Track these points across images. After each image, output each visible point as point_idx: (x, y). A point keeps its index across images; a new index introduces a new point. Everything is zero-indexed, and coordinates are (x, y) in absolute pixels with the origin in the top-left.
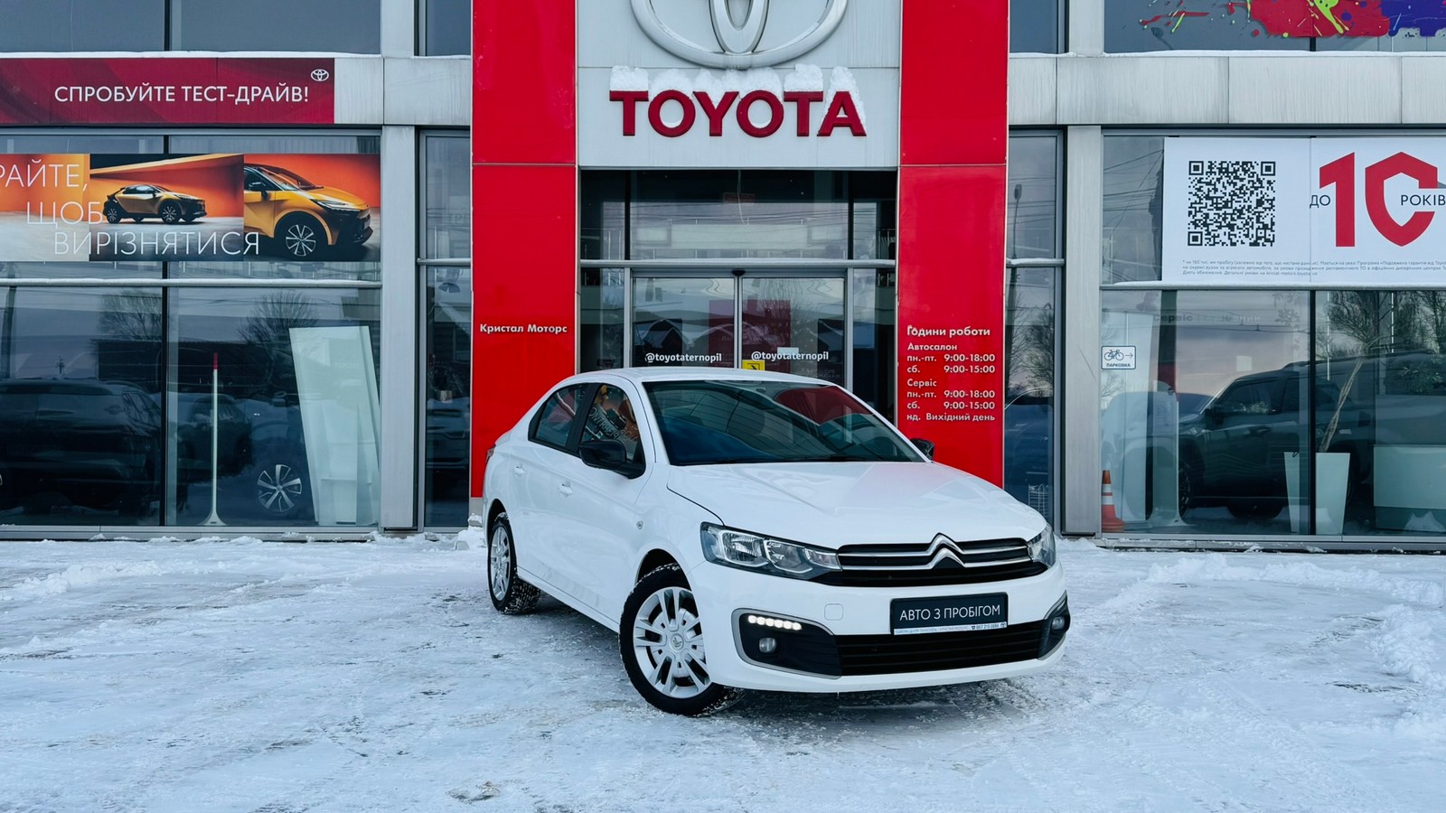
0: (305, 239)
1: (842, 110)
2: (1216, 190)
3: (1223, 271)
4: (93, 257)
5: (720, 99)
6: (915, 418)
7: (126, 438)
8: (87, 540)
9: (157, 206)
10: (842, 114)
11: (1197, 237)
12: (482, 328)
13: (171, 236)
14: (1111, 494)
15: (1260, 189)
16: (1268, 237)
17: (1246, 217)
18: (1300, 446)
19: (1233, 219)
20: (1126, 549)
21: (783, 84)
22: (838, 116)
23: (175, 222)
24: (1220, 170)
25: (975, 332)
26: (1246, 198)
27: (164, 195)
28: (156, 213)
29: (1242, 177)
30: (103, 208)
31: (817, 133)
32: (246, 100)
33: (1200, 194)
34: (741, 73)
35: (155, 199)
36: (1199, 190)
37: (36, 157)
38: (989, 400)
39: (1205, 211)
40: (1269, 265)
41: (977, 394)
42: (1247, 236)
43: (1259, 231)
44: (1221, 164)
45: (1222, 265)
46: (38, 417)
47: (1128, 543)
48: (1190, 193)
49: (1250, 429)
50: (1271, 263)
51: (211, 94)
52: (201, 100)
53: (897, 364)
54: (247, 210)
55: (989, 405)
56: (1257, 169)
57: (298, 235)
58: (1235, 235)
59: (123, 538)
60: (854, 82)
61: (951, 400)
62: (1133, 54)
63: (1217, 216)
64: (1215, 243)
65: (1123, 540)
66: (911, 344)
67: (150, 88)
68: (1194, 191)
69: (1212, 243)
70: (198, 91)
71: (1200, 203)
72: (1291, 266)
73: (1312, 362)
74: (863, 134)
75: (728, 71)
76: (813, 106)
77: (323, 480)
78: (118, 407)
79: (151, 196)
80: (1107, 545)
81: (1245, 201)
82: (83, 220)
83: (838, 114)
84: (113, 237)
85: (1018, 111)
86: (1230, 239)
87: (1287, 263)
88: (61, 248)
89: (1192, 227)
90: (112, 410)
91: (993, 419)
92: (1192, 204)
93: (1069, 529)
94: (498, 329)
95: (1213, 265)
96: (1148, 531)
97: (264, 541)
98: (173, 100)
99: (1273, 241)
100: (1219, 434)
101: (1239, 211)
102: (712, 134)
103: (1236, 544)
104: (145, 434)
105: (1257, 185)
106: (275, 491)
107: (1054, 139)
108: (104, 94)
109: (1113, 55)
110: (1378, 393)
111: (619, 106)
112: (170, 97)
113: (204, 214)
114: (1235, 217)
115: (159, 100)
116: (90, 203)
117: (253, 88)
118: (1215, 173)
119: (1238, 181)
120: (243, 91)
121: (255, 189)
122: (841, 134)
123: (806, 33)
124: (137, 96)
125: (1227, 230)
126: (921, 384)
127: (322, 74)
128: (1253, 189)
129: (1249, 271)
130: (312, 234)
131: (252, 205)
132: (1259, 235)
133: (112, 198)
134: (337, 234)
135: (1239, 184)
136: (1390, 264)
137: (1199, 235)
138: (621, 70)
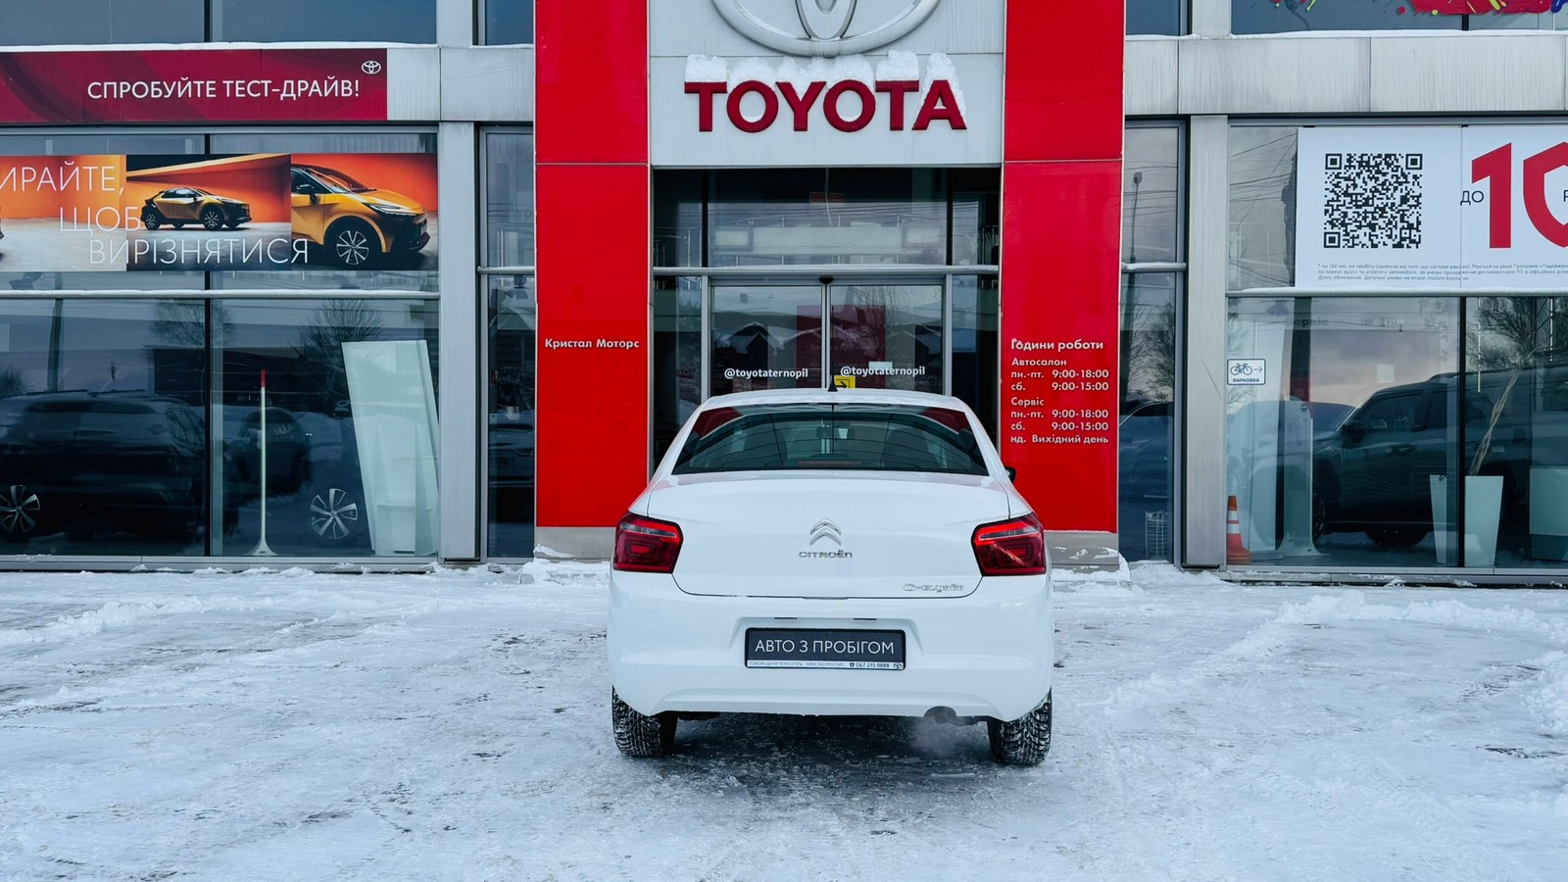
0: (358, 246)
1: (939, 101)
2: (1355, 186)
3: (1363, 276)
4: (131, 267)
5: (805, 90)
6: (1020, 440)
7: (169, 460)
8: (127, 572)
9: (198, 212)
10: (939, 106)
11: (1334, 238)
12: (548, 343)
13: (213, 243)
14: (1236, 522)
15: (1405, 185)
16: (1413, 238)
17: (1389, 215)
18: (1448, 466)
19: (1374, 218)
20: (1253, 583)
21: (875, 72)
22: (936, 108)
23: (218, 229)
24: (1360, 163)
25: (1086, 346)
26: (1389, 194)
27: (205, 199)
28: (197, 218)
29: (1385, 171)
30: (141, 213)
31: (912, 126)
32: (293, 95)
33: (1337, 190)
34: (829, 61)
35: (197, 204)
36: (1337, 186)
37: (69, 159)
38: (1102, 420)
39: (1343, 209)
40: (1414, 269)
41: (1088, 414)
42: (1390, 237)
43: (1403, 231)
44: (1361, 157)
45: (1362, 269)
46: (78, 437)
47: (1255, 576)
48: (1327, 189)
49: (1392, 447)
50: (1417, 267)
51: (255, 88)
52: (244, 95)
53: (1000, 381)
54: (294, 215)
55: (1102, 426)
56: (1402, 163)
57: (350, 242)
58: (1377, 236)
59: (166, 569)
60: (954, 70)
61: (1060, 420)
62: (1263, 36)
63: (1356, 215)
64: (1354, 245)
65: (1250, 573)
66: (1015, 359)
67: (189, 84)
68: (1331, 187)
69: (1351, 244)
70: (240, 85)
71: (1338, 200)
72: (1439, 270)
73: (1462, 372)
74: (962, 127)
75: (814, 59)
76: (908, 97)
77: (379, 506)
78: (161, 427)
79: (191, 200)
80: (1233, 579)
81: (1388, 198)
82: (119, 227)
83: (935, 105)
84: (151, 245)
85: (1134, 100)
86: (1370, 240)
87: (1434, 267)
88: (97, 257)
89: (1329, 226)
90: (155, 430)
91: (1106, 441)
92: (1328, 201)
93: (1190, 561)
94: (564, 344)
95: (1352, 269)
96: (1277, 562)
97: (316, 573)
98: (214, 96)
99: (1419, 242)
100: (1356, 453)
101: (1380, 209)
102: (796, 129)
103: (1376, 577)
104: (191, 454)
105: (1402, 180)
106: (329, 517)
107: (1175, 130)
108: (140, 90)
109: (1241, 36)
110: (1535, 409)
111: (695, 98)
112: (211, 92)
113: (248, 220)
114: (1377, 215)
115: (199, 95)
116: (127, 208)
117: (300, 82)
118: (1354, 167)
119: (1380, 176)
120: (289, 85)
121: (302, 192)
122: (939, 127)
123: (901, 16)
124: (175, 91)
125: (1368, 230)
126: (1026, 403)
127: (373, 67)
128: (1396, 185)
129: (1392, 275)
130: (365, 240)
131: (300, 209)
132: (1403, 235)
133: (150, 202)
134: (391, 240)
135: (1382, 179)
136: (1550, 267)
137: (1336, 236)
138: (697, 58)
